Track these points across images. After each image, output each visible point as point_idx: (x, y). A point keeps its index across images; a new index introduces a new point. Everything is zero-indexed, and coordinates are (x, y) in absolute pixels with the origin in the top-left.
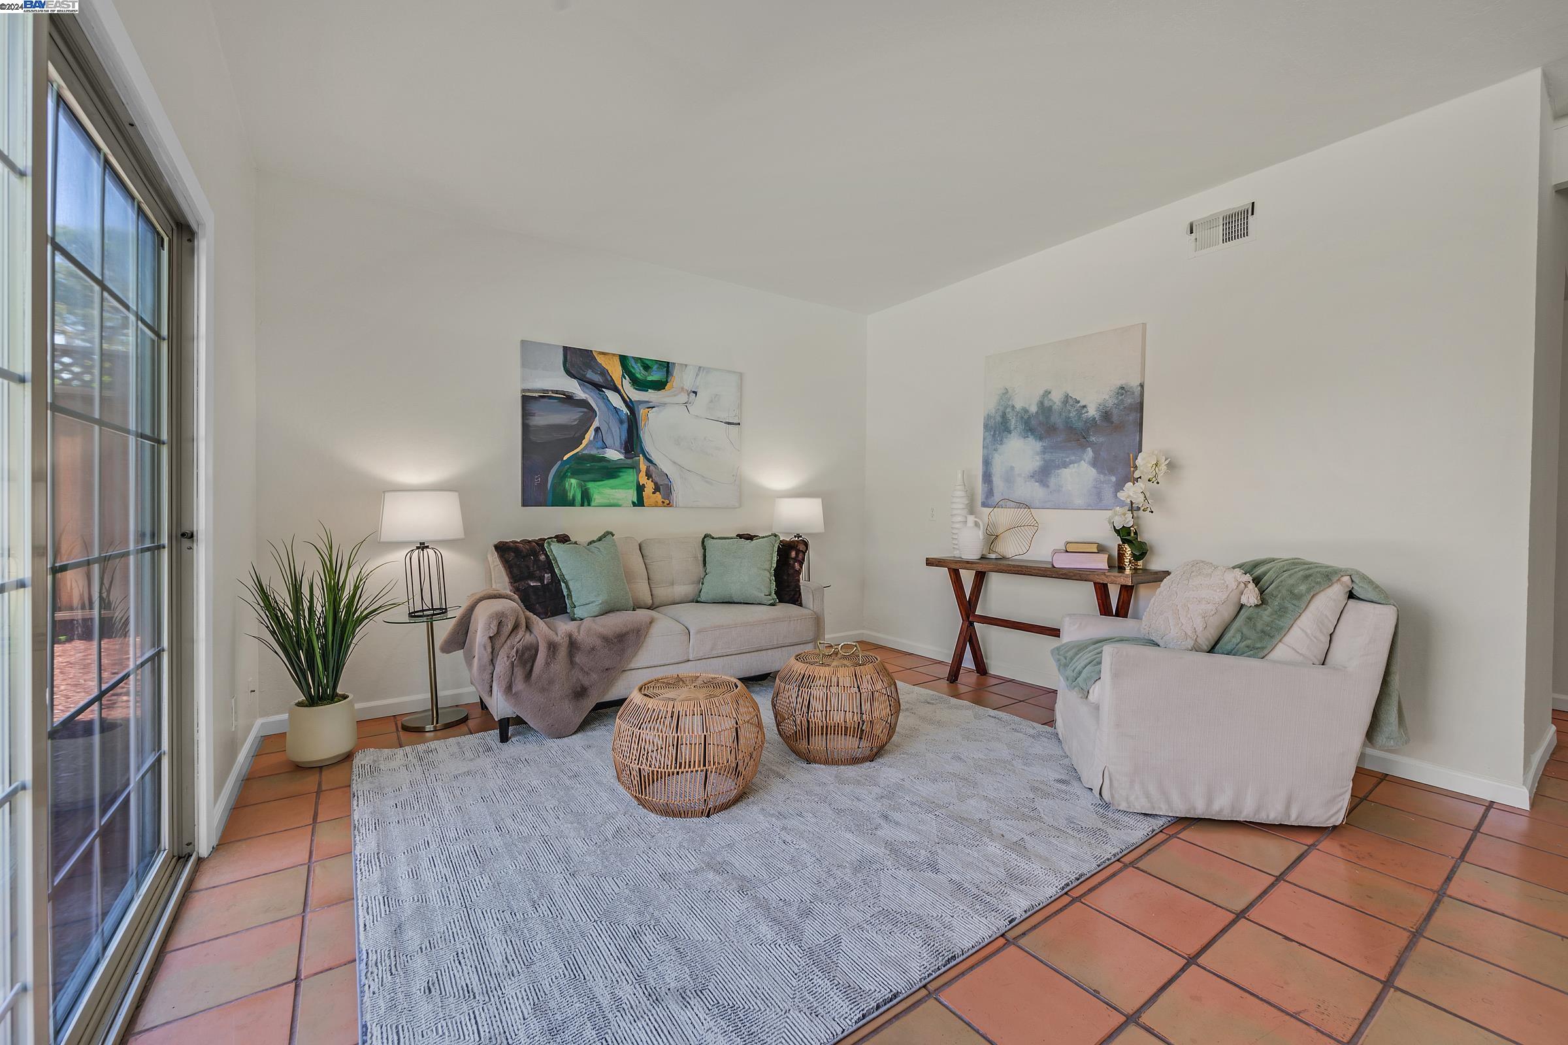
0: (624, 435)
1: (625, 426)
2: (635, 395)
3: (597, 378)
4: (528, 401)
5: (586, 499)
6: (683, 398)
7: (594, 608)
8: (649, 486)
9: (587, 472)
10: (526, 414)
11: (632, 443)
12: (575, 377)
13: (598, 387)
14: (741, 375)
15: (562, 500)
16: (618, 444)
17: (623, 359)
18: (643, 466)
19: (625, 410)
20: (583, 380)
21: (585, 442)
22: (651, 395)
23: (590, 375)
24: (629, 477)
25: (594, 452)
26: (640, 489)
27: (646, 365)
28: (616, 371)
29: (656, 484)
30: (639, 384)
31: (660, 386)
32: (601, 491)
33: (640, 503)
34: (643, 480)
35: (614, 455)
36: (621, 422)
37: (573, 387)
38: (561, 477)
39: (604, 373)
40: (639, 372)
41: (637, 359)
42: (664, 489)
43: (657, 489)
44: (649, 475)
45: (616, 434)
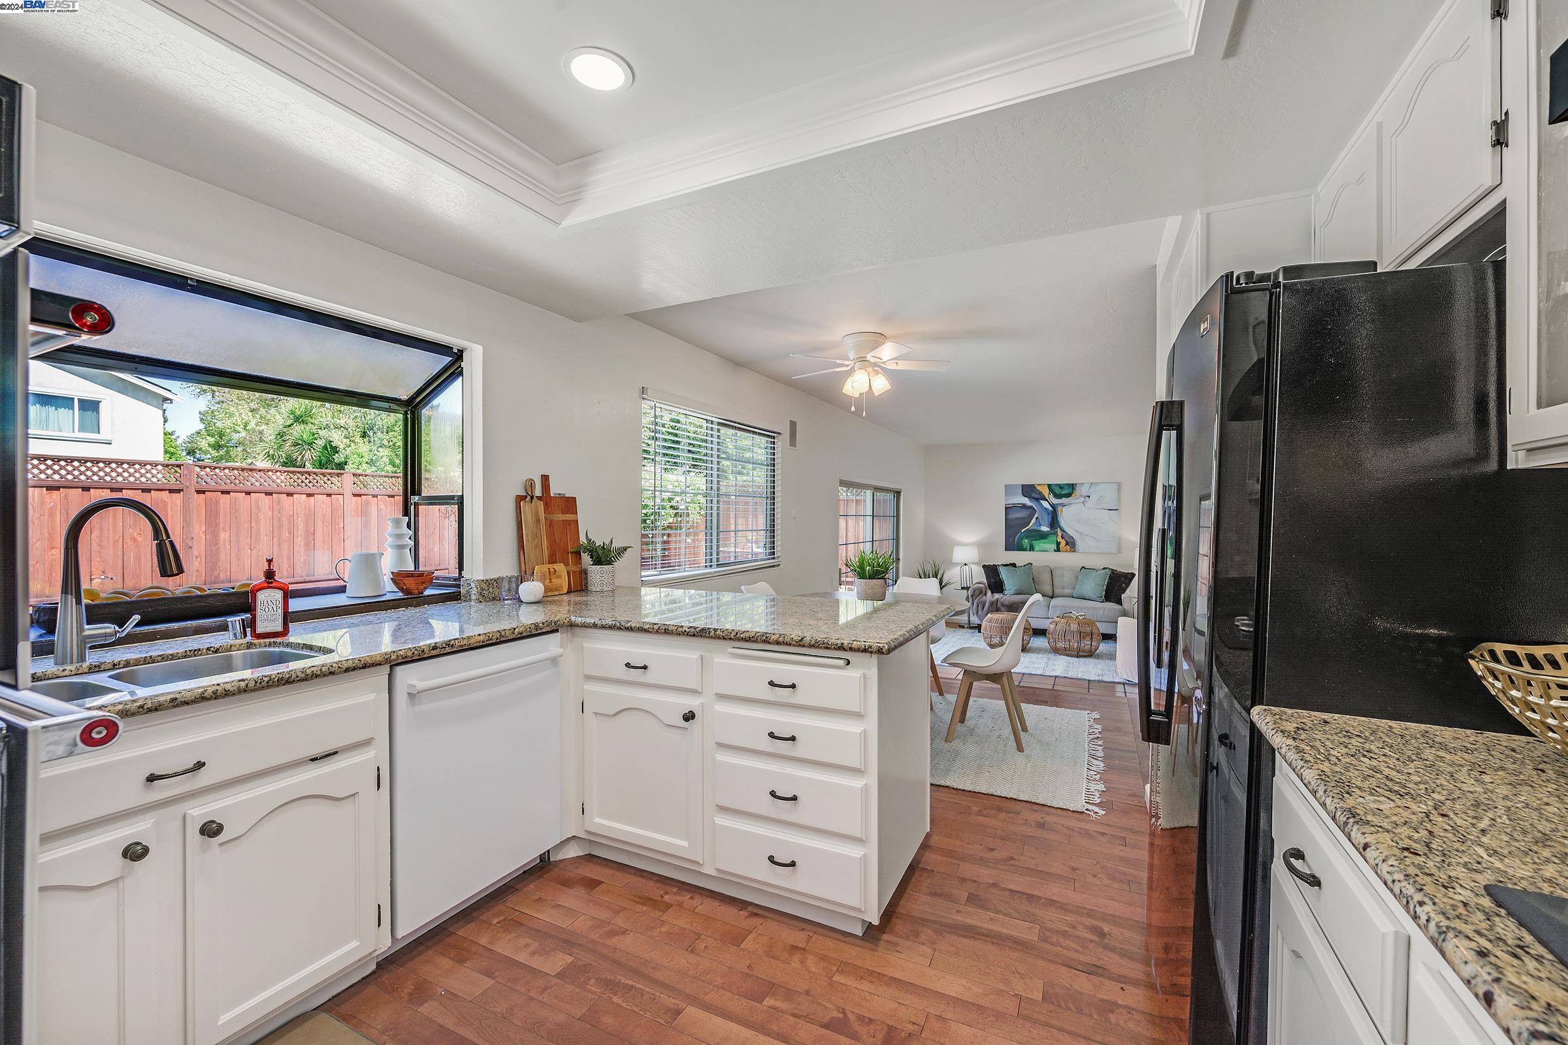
0: (1050, 519)
1: (1051, 515)
2: (1055, 501)
3: (1037, 496)
4: (1007, 509)
5: (1032, 548)
6: (1082, 499)
7: (1012, 592)
8: (1063, 543)
9: (1033, 536)
10: (1006, 514)
11: (1054, 523)
12: (1026, 497)
13: (1037, 500)
14: (1119, 484)
15: (1021, 549)
16: (1047, 523)
17: (1049, 486)
18: (1060, 534)
19: (1051, 508)
20: (1030, 497)
21: (1031, 524)
22: (1064, 500)
23: (1034, 495)
24: (1053, 538)
25: (1035, 528)
26: (1058, 544)
27: (1061, 487)
28: (1046, 492)
29: (1067, 542)
30: (1057, 496)
31: (1068, 495)
32: (1039, 545)
33: (1058, 550)
34: (1060, 539)
35: (1045, 529)
36: (1049, 514)
37: (1026, 501)
38: (1021, 539)
39: (1040, 493)
40: (1058, 490)
41: (1056, 485)
42: (1071, 544)
43: (1067, 544)
44: (1063, 537)
45: (1046, 519)
